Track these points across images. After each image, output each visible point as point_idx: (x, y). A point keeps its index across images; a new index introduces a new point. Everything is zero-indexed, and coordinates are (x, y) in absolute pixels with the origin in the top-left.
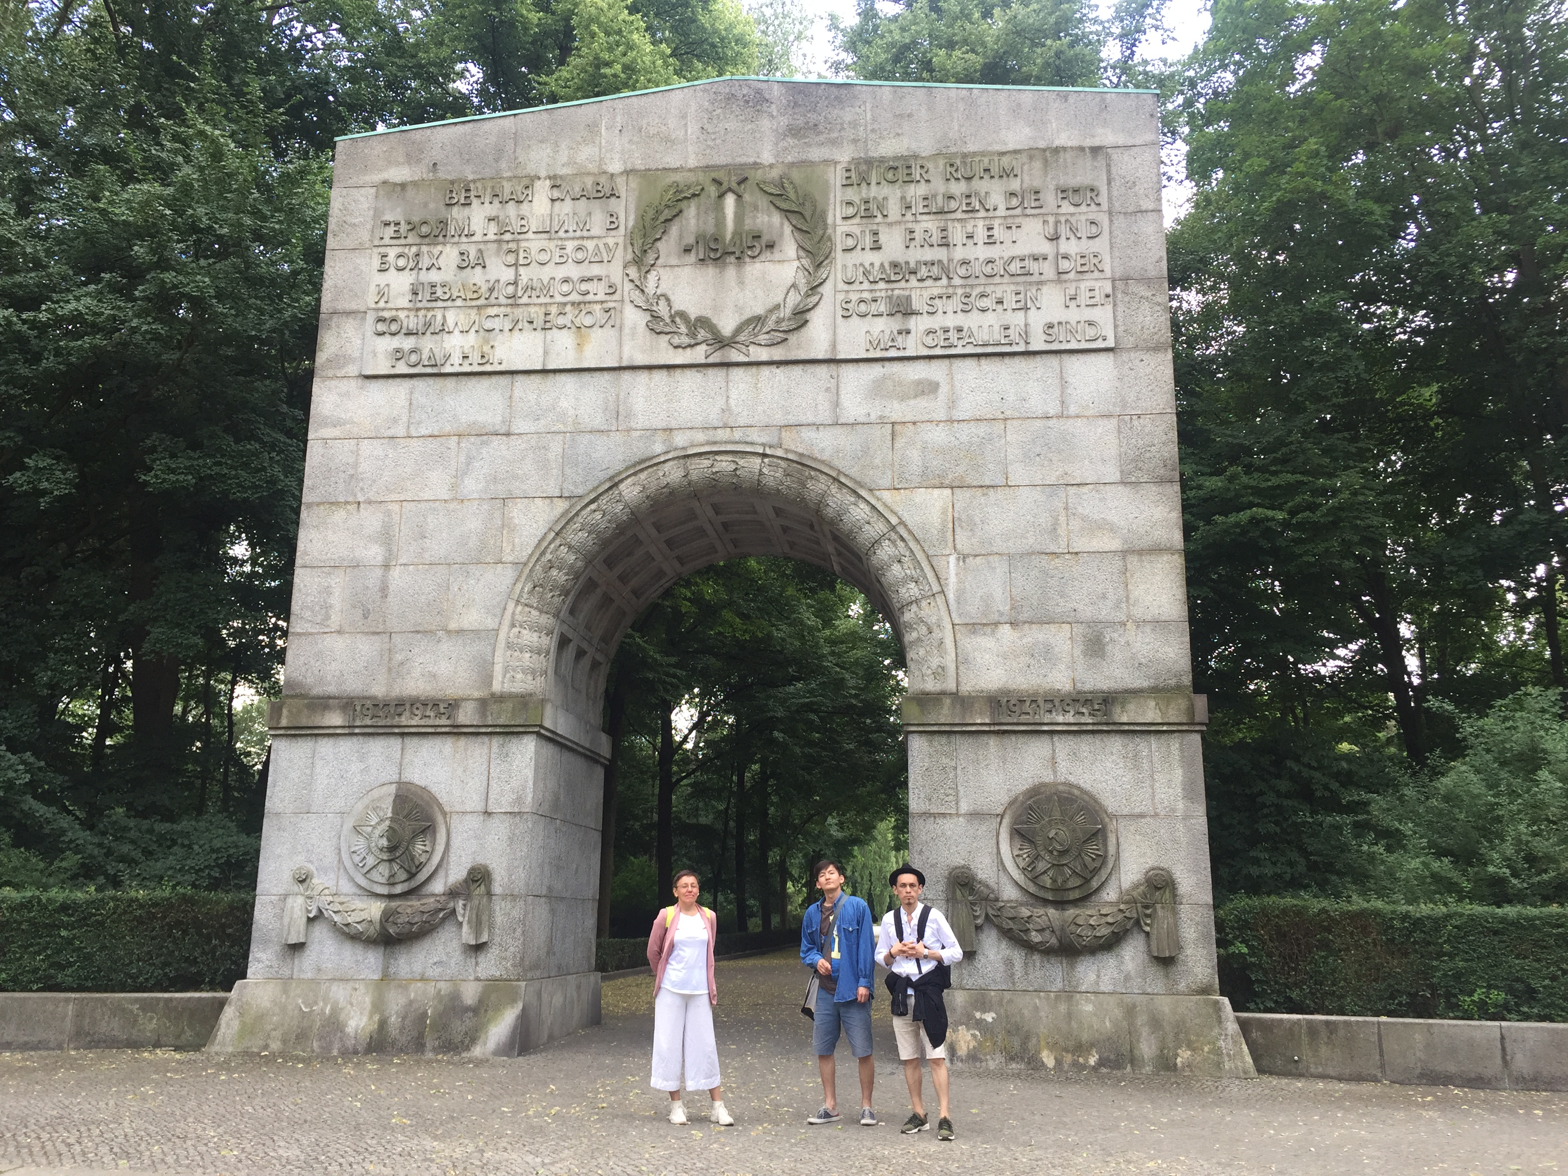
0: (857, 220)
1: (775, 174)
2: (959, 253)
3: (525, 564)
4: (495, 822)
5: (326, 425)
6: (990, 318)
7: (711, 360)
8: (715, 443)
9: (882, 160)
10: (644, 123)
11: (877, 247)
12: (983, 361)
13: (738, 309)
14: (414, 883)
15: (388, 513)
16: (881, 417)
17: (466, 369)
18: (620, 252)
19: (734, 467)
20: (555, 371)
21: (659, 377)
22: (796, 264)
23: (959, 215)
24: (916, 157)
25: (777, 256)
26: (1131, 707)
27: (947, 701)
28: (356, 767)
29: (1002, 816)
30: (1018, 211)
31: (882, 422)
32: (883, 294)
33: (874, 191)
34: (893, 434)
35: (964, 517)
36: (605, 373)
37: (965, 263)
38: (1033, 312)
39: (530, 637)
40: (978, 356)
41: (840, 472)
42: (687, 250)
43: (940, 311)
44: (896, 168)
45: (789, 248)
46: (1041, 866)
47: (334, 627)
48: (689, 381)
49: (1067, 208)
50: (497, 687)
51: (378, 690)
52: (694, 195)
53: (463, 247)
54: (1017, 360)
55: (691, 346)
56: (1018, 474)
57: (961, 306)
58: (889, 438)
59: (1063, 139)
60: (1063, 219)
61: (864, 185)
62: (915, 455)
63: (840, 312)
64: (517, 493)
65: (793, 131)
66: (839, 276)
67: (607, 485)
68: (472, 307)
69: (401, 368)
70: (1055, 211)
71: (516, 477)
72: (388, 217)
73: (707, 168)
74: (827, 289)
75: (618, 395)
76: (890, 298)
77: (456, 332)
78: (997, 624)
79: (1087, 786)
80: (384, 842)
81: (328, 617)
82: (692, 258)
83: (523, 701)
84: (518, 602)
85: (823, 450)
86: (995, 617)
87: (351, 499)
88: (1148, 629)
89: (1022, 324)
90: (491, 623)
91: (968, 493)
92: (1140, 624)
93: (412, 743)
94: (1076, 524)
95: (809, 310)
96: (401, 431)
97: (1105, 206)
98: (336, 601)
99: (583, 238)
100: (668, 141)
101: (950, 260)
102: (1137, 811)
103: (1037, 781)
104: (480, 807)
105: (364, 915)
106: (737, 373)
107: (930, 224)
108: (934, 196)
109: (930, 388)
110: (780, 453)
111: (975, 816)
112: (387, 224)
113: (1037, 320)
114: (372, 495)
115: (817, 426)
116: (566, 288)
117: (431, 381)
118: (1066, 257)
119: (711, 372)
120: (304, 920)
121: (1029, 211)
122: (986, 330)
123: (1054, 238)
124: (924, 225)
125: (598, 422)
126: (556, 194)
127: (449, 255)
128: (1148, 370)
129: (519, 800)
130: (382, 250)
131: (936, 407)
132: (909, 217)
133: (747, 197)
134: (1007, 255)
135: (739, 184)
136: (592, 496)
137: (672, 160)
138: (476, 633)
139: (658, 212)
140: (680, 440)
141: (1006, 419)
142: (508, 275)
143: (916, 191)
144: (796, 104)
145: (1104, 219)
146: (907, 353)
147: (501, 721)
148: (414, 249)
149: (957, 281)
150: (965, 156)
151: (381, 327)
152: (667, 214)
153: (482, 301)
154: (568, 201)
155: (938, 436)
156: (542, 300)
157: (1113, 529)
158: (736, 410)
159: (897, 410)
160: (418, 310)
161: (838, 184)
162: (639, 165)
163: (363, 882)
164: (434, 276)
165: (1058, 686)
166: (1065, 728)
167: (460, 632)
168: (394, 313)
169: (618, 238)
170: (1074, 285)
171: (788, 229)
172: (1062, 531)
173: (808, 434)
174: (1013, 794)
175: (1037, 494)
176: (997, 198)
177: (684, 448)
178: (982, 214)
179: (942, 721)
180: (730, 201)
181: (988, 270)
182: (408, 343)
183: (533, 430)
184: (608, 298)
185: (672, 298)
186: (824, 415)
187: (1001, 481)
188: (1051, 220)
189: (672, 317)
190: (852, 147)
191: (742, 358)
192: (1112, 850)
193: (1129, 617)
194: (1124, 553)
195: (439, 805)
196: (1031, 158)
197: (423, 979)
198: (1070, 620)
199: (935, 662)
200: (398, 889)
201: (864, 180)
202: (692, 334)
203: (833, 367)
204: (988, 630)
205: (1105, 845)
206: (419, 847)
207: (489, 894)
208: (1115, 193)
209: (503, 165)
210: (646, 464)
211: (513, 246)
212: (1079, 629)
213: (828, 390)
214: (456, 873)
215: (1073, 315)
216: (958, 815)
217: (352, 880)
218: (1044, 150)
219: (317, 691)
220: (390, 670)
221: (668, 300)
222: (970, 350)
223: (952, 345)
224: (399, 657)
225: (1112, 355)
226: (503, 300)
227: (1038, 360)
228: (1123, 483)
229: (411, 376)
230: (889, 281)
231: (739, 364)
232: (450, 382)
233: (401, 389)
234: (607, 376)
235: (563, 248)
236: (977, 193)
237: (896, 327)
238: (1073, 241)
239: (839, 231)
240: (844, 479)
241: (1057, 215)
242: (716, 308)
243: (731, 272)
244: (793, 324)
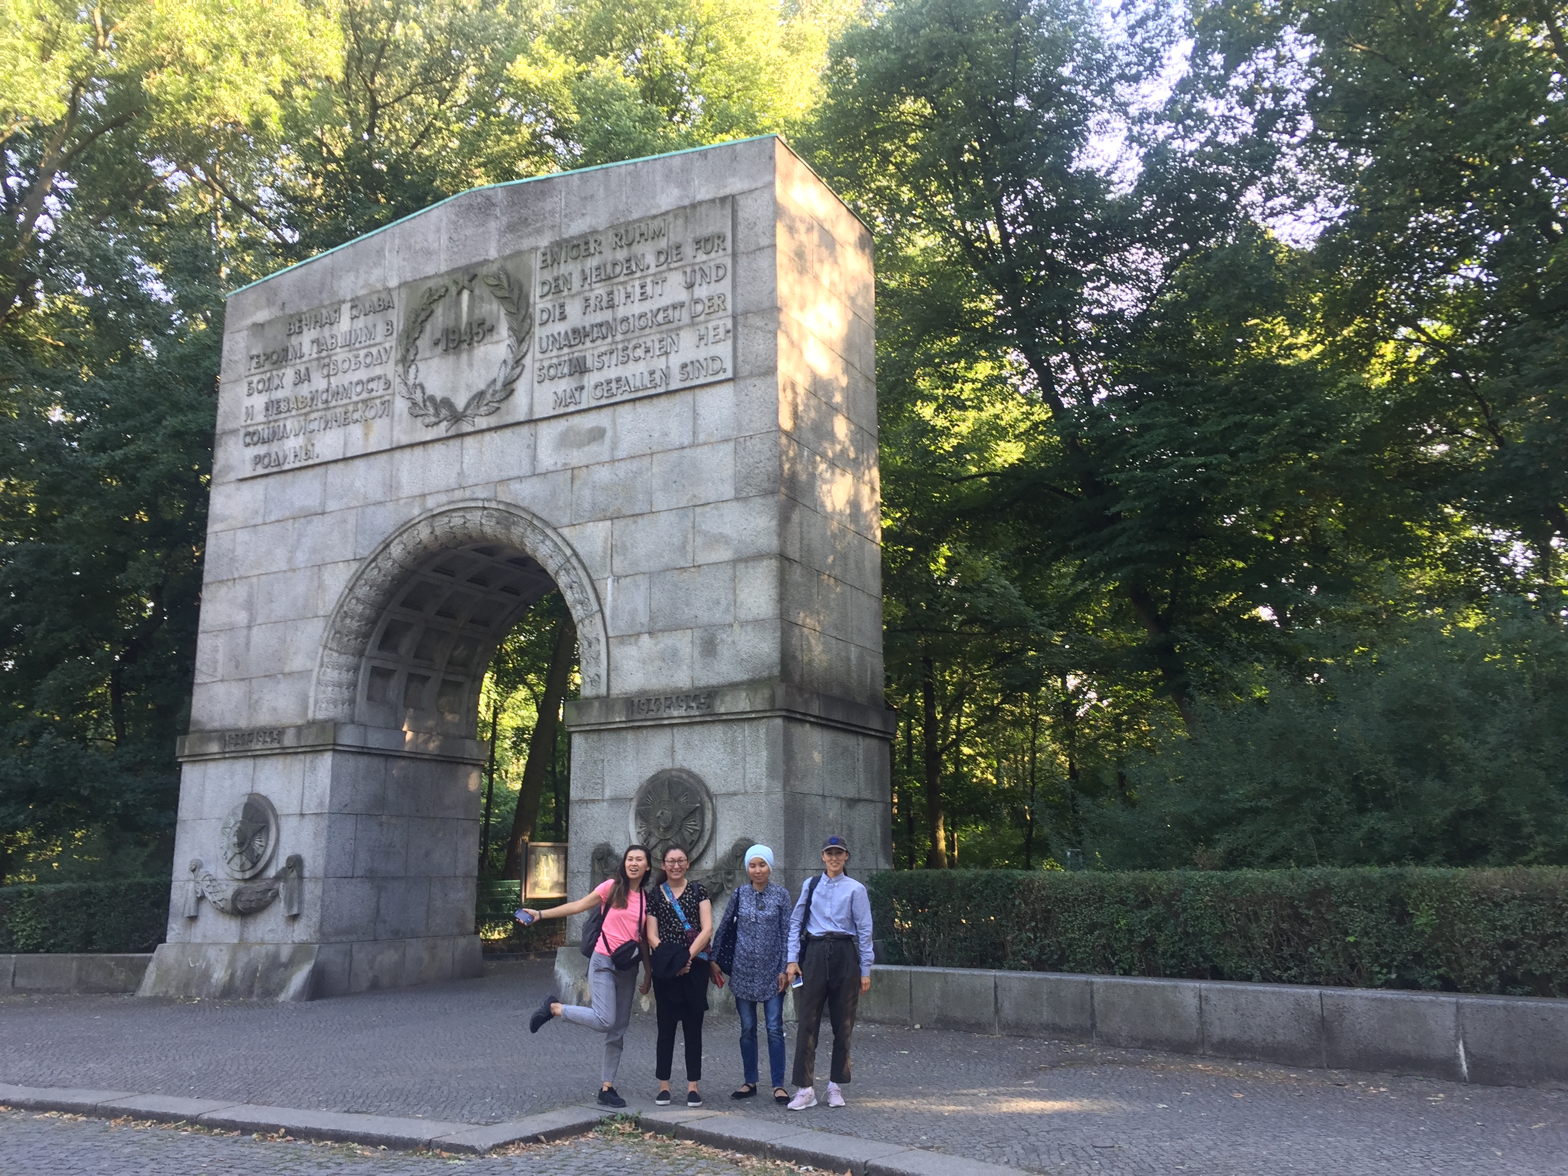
0: (550, 297)
1: (495, 268)
2: (621, 312)
3: (330, 616)
4: (307, 820)
5: (217, 521)
6: (641, 367)
7: (450, 433)
8: (452, 502)
9: (570, 240)
10: (412, 241)
11: (563, 317)
12: (638, 404)
13: (469, 387)
14: (256, 870)
15: (251, 587)
16: (565, 464)
17: (298, 465)
18: (393, 353)
19: (463, 521)
20: (351, 458)
23: (622, 279)
24: (595, 232)
25: (495, 338)
26: (728, 698)
27: (596, 704)
28: (227, 783)
29: (632, 800)
30: (664, 267)
31: (566, 468)
32: (566, 358)
33: (562, 269)
34: (572, 479)
35: (619, 544)
36: (382, 455)
37: (625, 320)
38: (672, 356)
39: (332, 675)
40: (633, 401)
41: (534, 516)
42: (436, 343)
43: (606, 366)
44: (578, 246)
45: (503, 330)
46: (655, 841)
47: (220, 677)
48: (437, 452)
49: (700, 257)
50: (310, 716)
51: (243, 724)
53: (297, 367)
54: (663, 399)
55: (437, 424)
56: (661, 501)
57: (621, 359)
58: (570, 481)
59: (703, 194)
60: (697, 268)
61: (555, 265)
62: (587, 493)
63: (536, 379)
64: (327, 559)
65: (511, 228)
66: (536, 347)
67: (382, 547)
68: (301, 415)
69: (260, 471)
70: (692, 261)
71: (327, 547)
72: (254, 352)
73: (454, 271)
74: (527, 361)
75: (391, 472)
76: (571, 360)
77: (292, 437)
78: (639, 634)
79: (695, 770)
80: (235, 840)
81: (215, 670)
83: (321, 725)
84: (325, 647)
85: (524, 499)
86: (638, 628)
87: (230, 577)
88: (749, 628)
89: (664, 367)
90: (309, 665)
91: (623, 523)
92: (744, 624)
93: (260, 762)
94: (699, 540)
96: (260, 519)
97: (729, 250)
98: (221, 656)
99: (370, 346)
100: (428, 253)
101: (615, 320)
102: (732, 789)
103: (660, 768)
104: (298, 811)
105: (226, 894)
106: (469, 441)
107: (600, 290)
108: (604, 265)
109: (597, 434)
110: (494, 505)
111: (616, 800)
112: (253, 358)
113: (675, 361)
114: (242, 573)
115: (520, 478)
116: (359, 388)
117: (277, 477)
118: (698, 302)
119: (451, 442)
120: (195, 899)
121: (673, 266)
122: (638, 377)
123: (690, 286)
124: (597, 292)
125: (379, 496)
126: (355, 312)
127: (289, 374)
128: (759, 394)
129: (321, 803)
130: (250, 379)
131: (601, 450)
132: (587, 287)
133: (477, 292)
134: (655, 308)
136: (373, 557)
137: (430, 270)
138: (300, 674)
139: (417, 316)
140: (431, 503)
141: (652, 454)
142: (322, 384)
143: (592, 263)
144: (514, 204)
145: (728, 262)
146: (583, 406)
147: (310, 743)
148: (268, 375)
149: (619, 337)
150: (628, 224)
151: (248, 440)
152: (423, 316)
153: (307, 409)
154: (362, 317)
155: (603, 475)
156: (344, 401)
157: (727, 541)
158: (466, 472)
159: (576, 457)
160: (269, 422)
161: (538, 268)
162: (409, 277)
163: (227, 869)
164: (279, 394)
165: (681, 685)
166: (679, 721)
167: (291, 674)
168: (255, 428)
169: (391, 342)
170: (703, 326)
172: (689, 548)
173: (515, 486)
174: (642, 780)
175: (672, 517)
176: (650, 259)
177: (432, 510)
178: (638, 274)
179: (593, 721)
181: (643, 322)
182: (261, 450)
183: (338, 507)
184: (385, 393)
186: (526, 468)
187: (646, 508)
188: (688, 270)
190: (550, 233)
191: (469, 429)
192: (708, 825)
193: (735, 619)
194: (735, 562)
195: (273, 810)
196: (676, 217)
197: (262, 943)
198: (692, 625)
199: (593, 671)
200: (248, 875)
201: (555, 261)
202: (437, 414)
203: (532, 425)
204: (632, 640)
205: (703, 821)
206: (257, 843)
207: (301, 877)
208: (740, 236)
209: (325, 295)
210: (408, 526)
211: (327, 361)
212: (698, 633)
214: (281, 862)
215: (702, 354)
216: (603, 801)
217: (223, 868)
218: (687, 208)
219: (209, 727)
220: (250, 707)
222: (627, 397)
223: (613, 395)
224: (255, 697)
225: (731, 384)
226: (320, 406)
227: (677, 397)
228: (737, 499)
229: (267, 475)
230: (571, 346)
231: (469, 434)
232: (289, 476)
233: (259, 486)
234: (384, 457)
235: (357, 357)
236: (636, 257)
237: (574, 385)
238: (705, 286)
239: (539, 307)
240: (535, 522)
241: (693, 264)
242: (455, 389)
243: (464, 357)
244: (503, 395)
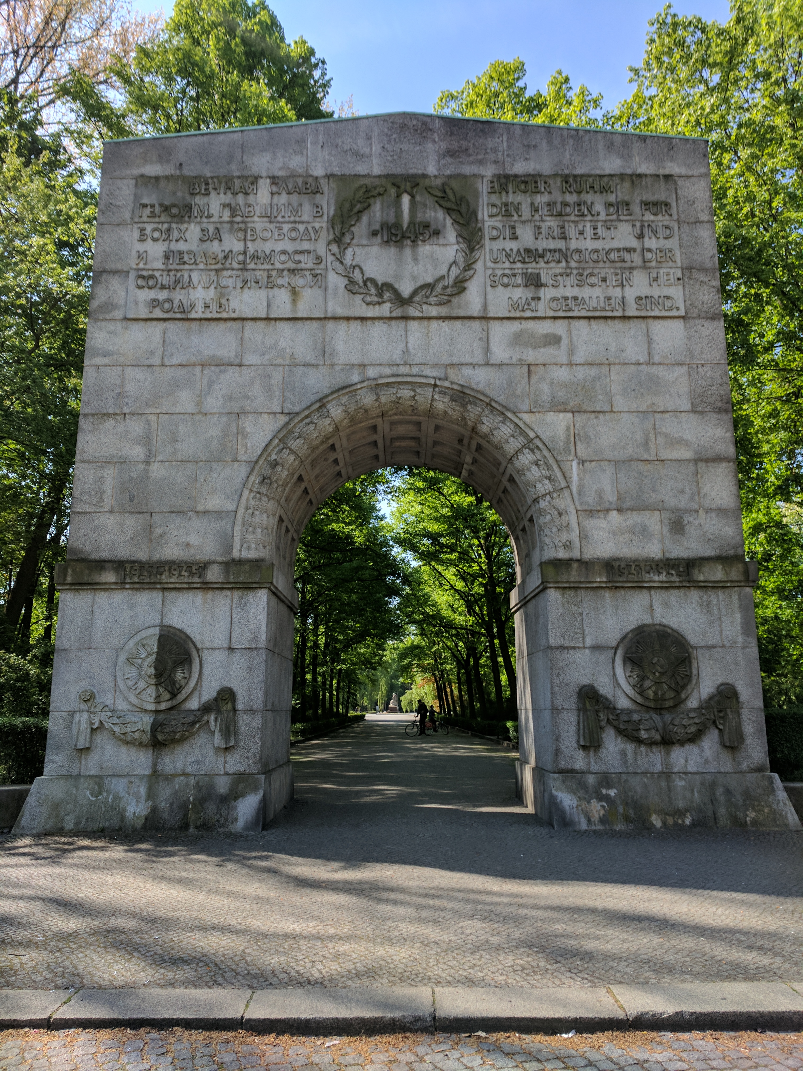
0: (499, 218)
1: (439, 182)
2: (574, 244)
3: (256, 462)
4: (238, 654)
5: (98, 355)
6: (597, 292)
7: (394, 314)
8: (398, 376)
9: (516, 176)
10: (339, 141)
11: (514, 237)
12: (592, 322)
13: (414, 278)
14: (175, 702)
15: (148, 423)
16: (520, 360)
17: (208, 315)
18: (323, 234)
19: (413, 394)
20: (276, 319)
21: (355, 326)
22: (456, 247)
23: (573, 218)
24: (540, 175)
25: (441, 241)
26: (706, 569)
27: (575, 565)
28: (126, 614)
29: (616, 649)
30: (614, 217)
31: (521, 363)
32: (520, 271)
33: (511, 198)
34: (529, 373)
35: (582, 433)
36: (314, 322)
37: (578, 251)
38: (627, 288)
39: (261, 517)
40: (589, 318)
41: (491, 400)
42: (375, 234)
43: (562, 285)
44: (526, 182)
45: (451, 235)
46: (647, 683)
47: (108, 508)
48: (378, 329)
49: (649, 217)
50: (236, 554)
51: (142, 556)
52: (380, 194)
53: (205, 225)
54: (617, 321)
55: (379, 303)
56: (620, 403)
57: (576, 282)
58: (526, 375)
59: (643, 169)
60: (646, 224)
61: (504, 194)
62: (545, 387)
63: (489, 283)
64: (248, 409)
65: (450, 153)
66: (488, 257)
67: (318, 405)
68: (211, 270)
69: (158, 313)
70: (640, 218)
71: (247, 397)
72: (145, 201)
73: (387, 176)
74: (479, 266)
75: (324, 339)
76: (525, 274)
77: (200, 288)
78: (608, 510)
79: (675, 626)
80: (152, 670)
81: (102, 500)
82: (378, 239)
83: (256, 564)
84: (251, 491)
85: (478, 383)
86: (607, 506)
87: (118, 411)
88: (714, 515)
89: (620, 296)
90: (230, 506)
91: (585, 416)
92: (708, 511)
93: (170, 596)
94: (660, 440)
95: (466, 280)
96: (156, 361)
97: (675, 217)
98: (109, 487)
99: (295, 222)
100: (359, 156)
101: (567, 249)
102: (710, 643)
103: (640, 623)
104: (225, 645)
105: (139, 726)
106: (413, 325)
107: (551, 222)
108: (555, 203)
109: (554, 340)
110: (447, 384)
111: (596, 648)
112: (144, 206)
113: (631, 294)
114: (135, 409)
115: (473, 365)
116: (283, 258)
117: (180, 324)
118: (649, 250)
119: (393, 322)
120: (89, 730)
121: (622, 218)
122: (595, 300)
123: (641, 237)
124: (549, 224)
125: (310, 357)
126: (275, 189)
127: (193, 230)
128: (708, 333)
129: (255, 638)
130: (141, 225)
131: (561, 354)
132: (537, 217)
133: (418, 198)
134: (607, 247)
135: (412, 188)
136: (307, 412)
137: (361, 169)
138: (219, 514)
139: (352, 206)
140: (372, 373)
141: (609, 364)
142: (238, 246)
143: (541, 199)
144: (452, 134)
145: (674, 226)
146: (539, 314)
147: (241, 579)
148: (166, 226)
149: (573, 264)
150: (575, 176)
151: (140, 282)
152: (359, 207)
153: (219, 266)
154: (285, 195)
155: (562, 374)
156: (265, 266)
157: (687, 444)
158: (412, 351)
159: (531, 355)
160: (170, 271)
161: (485, 191)
162: (336, 171)
163: (135, 701)
164: (181, 246)
165: (652, 555)
166: (659, 585)
167: (206, 513)
168: (151, 273)
169: (322, 223)
170: (655, 271)
171: (449, 221)
172: (652, 445)
173: (467, 371)
174: (624, 632)
175: (633, 418)
176: (599, 207)
177: (375, 379)
178: (589, 218)
179: (572, 579)
180: (406, 199)
181: (595, 257)
182: (162, 295)
183: (259, 363)
184: (316, 267)
185: (364, 268)
186: (479, 357)
187: (607, 408)
188: (638, 224)
189: (365, 282)
190: (494, 166)
191: (416, 314)
192: (694, 671)
193: (700, 506)
194: (696, 461)
195: (193, 643)
196: (622, 180)
197: (184, 774)
198: (659, 507)
199: (564, 537)
200: (163, 706)
201: (503, 188)
202: (380, 295)
203: (484, 322)
204: (601, 514)
205: (690, 667)
206: (179, 675)
207: (234, 710)
208: (681, 209)
209: (234, 167)
210: (346, 391)
211: (242, 226)
212: (666, 515)
213: (480, 339)
214: (208, 693)
215: (656, 292)
216: (584, 648)
217: (126, 699)
218: (631, 175)
219: (95, 556)
220: (151, 541)
221: (361, 269)
222: (583, 313)
223: (571, 310)
224: (159, 531)
225: (682, 320)
226: (235, 265)
227: (632, 323)
228: (694, 411)
229: (165, 320)
230: (524, 262)
231: (414, 318)
232: (195, 325)
233: (156, 330)
234: (315, 324)
235: (280, 229)
236: (585, 203)
237: (530, 295)
238: (654, 240)
239: (487, 224)
240: (494, 404)
241: (642, 221)
242: (397, 277)
243: (408, 251)
244: (455, 290)
